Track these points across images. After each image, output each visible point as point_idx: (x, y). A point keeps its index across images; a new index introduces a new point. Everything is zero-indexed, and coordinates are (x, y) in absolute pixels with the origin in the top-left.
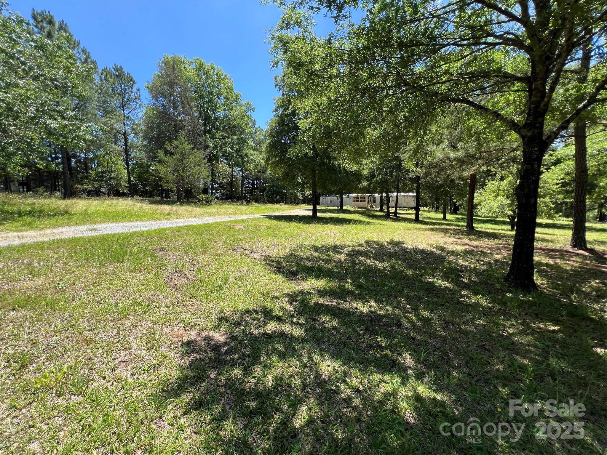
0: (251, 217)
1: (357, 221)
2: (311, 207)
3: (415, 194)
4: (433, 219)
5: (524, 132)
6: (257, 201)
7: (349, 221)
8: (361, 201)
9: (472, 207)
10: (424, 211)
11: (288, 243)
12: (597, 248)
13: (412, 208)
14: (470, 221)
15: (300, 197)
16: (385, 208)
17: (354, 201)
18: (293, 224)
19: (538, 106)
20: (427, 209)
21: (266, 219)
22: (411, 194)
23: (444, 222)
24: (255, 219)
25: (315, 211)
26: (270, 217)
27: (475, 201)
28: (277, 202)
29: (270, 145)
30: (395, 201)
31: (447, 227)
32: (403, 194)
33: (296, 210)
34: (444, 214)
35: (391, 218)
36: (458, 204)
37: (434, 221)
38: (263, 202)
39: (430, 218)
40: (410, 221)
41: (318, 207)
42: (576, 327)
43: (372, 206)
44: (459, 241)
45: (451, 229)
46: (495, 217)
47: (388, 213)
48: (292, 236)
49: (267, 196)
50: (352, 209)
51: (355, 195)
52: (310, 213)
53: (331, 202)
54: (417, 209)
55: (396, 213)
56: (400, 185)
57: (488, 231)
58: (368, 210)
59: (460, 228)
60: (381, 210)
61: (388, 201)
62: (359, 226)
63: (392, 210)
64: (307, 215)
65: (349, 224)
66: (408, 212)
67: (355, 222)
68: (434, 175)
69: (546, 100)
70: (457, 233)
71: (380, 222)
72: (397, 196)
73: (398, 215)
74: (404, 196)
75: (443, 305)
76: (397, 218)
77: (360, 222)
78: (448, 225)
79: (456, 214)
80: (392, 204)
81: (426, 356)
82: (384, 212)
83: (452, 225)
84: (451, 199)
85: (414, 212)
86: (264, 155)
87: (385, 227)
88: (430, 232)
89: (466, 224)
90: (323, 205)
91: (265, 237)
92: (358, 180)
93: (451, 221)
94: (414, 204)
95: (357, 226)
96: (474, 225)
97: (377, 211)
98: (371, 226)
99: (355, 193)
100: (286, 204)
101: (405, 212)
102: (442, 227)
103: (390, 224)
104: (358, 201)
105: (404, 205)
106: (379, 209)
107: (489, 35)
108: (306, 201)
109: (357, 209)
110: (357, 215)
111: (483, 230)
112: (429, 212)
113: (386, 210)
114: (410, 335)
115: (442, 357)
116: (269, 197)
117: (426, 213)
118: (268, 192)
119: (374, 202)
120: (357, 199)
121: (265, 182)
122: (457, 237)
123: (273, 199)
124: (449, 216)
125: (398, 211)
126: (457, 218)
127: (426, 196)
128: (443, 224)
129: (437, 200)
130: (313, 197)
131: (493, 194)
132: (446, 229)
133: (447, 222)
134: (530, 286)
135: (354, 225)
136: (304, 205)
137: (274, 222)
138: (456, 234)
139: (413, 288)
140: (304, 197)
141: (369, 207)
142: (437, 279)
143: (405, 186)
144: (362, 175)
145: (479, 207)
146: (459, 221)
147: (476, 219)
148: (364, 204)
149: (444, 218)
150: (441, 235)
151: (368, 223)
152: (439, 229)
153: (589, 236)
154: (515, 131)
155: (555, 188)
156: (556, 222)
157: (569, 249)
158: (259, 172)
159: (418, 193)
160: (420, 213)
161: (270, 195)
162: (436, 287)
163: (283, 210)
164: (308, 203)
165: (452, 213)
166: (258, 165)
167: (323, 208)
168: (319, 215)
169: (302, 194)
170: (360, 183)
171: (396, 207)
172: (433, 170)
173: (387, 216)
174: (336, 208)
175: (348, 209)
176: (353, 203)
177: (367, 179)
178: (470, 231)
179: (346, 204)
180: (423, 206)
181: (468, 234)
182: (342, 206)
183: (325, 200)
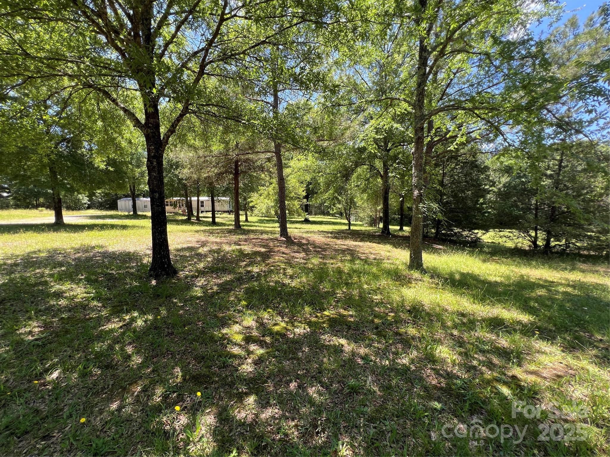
3: (211, 199)
8: (172, 205)
14: (237, 221)
22: (224, 198)
25: (59, 216)
43: (184, 211)
55: (198, 217)
73: (201, 219)
74: (218, 201)
90: (121, 210)
101: (204, 215)
105: (218, 209)
125: (200, 215)
136: (92, 211)
141: (180, 211)
157: (279, 237)
164: (99, 209)
173: (188, 220)
183: (125, 204)
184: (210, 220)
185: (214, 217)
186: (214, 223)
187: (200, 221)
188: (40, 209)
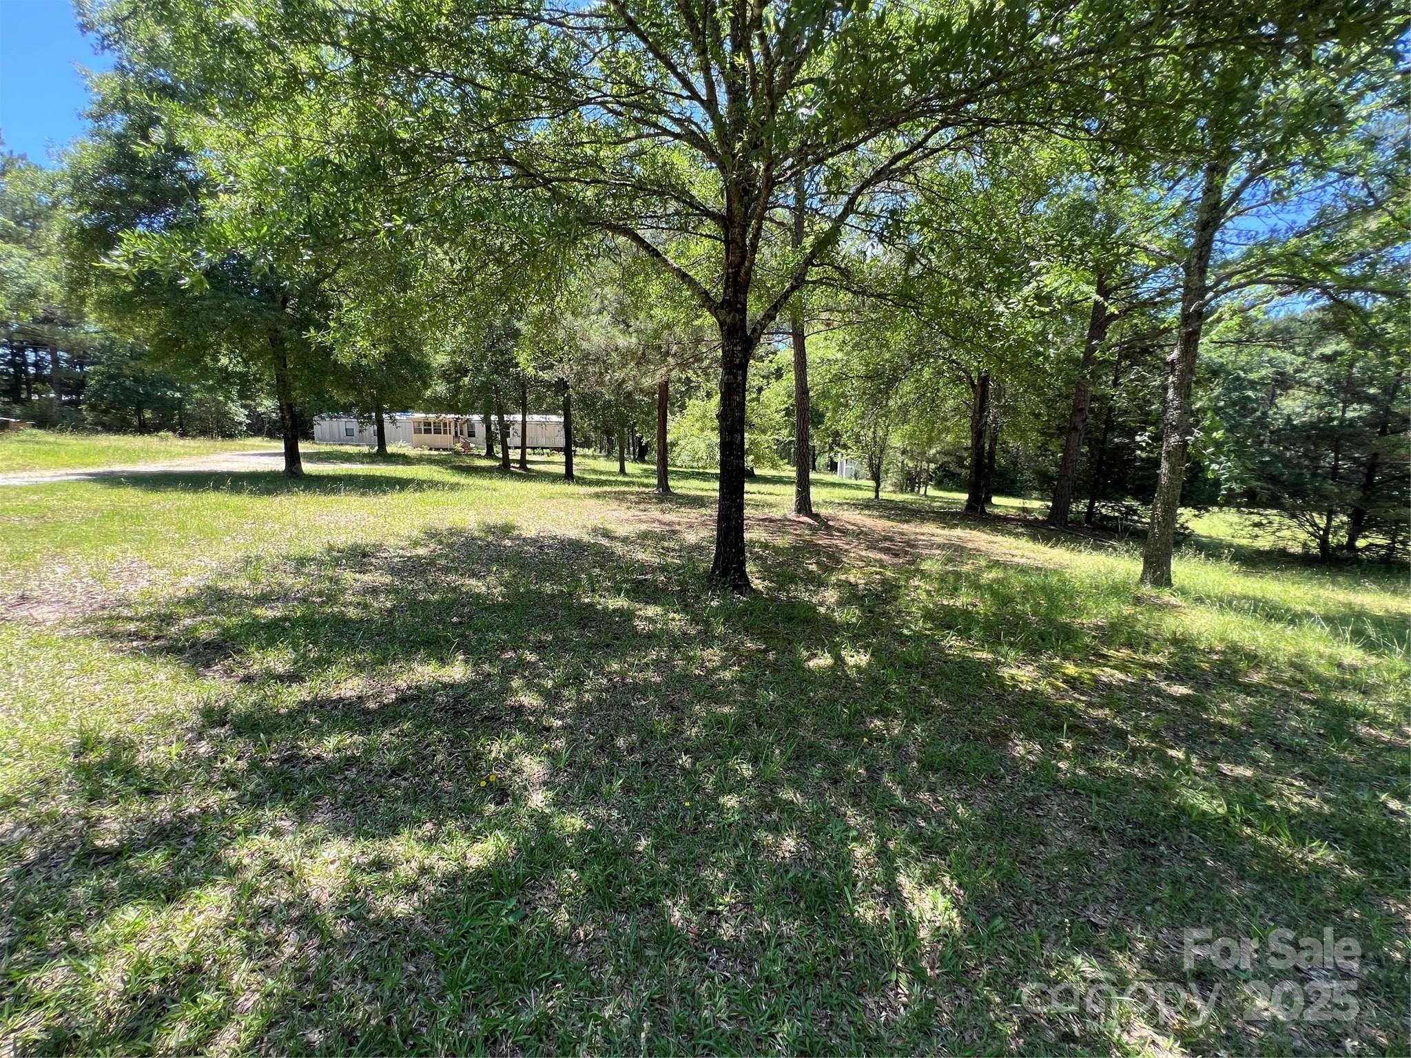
0: (16, 482)
1: (424, 482)
2: (280, 446)
3: (562, 419)
4: (601, 473)
5: (723, 313)
6: (44, 421)
7: (402, 484)
8: (437, 432)
9: (664, 449)
10: (584, 456)
11: (188, 557)
12: (823, 512)
13: (559, 450)
14: (663, 475)
15: (240, 415)
16: (497, 449)
17: (417, 431)
18: (212, 498)
19: (737, 274)
20: (589, 452)
21: (91, 485)
22: (554, 418)
23: (621, 478)
24: (36, 489)
25: (292, 456)
26: (111, 480)
27: (670, 438)
28: (144, 429)
29: (82, 230)
30: (520, 433)
31: (623, 488)
32: (536, 417)
33: (226, 455)
34: (622, 461)
35: (513, 474)
36: (644, 441)
37: (603, 478)
38: (78, 427)
39: (595, 471)
40: (554, 478)
41: (304, 447)
42: (791, 638)
43: (466, 446)
44: (643, 516)
45: (632, 493)
46: (704, 468)
47: (506, 462)
48: (209, 536)
49: (93, 407)
50: (412, 452)
51: (420, 416)
52: (280, 465)
53: (349, 432)
54: (568, 453)
55: (523, 462)
56: (530, 397)
57: (692, 493)
58: (457, 453)
59: (647, 490)
60: (490, 454)
61: (505, 435)
62: (430, 495)
63: (515, 455)
64: (267, 469)
65: (402, 489)
66: (551, 459)
67: (420, 485)
68: (593, 379)
69: (747, 264)
70: (642, 499)
71: (486, 482)
72: (524, 423)
73: (529, 466)
74: (540, 424)
75: (607, 646)
76: (526, 473)
77: (433, 484)
78: (627, 484)
79: (644, 461)
80: (514, 440)
81: (570, 756)
82: (497, 459)
83: (633, 483)
84: (634, 432)
85: (563, 459)
86: (58, 263)
87: (496, 494)
88: (593, 502)
89: (655, 481)
90: (323, 440)
91: (86, 545)
92: (420, 377)
93: (633, 476)
94: (561, 442)
95: (424, 495)
96: (671, 483)
97: (479, 456)
98: (464, 494)
99: (417, 411)
100: (183, 435)
101: (544, 458)
102: (617, 489)
103: (508, 486)
104: (427, 431)
105: (543, 442)
106: (484, 453)
107: (661, 112)
108: (258, 427)
109: (427, 452)
110: (428, 467)
111: (684, 492)
112: (595, 457)
113: (500, 455)
114: (541, 723)
115: (601, 747)
116: (106, 412)
117: (587, 461)
118: (97, 394)
119: (471, 434)
120: (427, 428)
121: (81, 358)
122: (642, 506)
123: (123, 419)
124: (631, 467)
125: (528, 458)
126: (645, 470)
127: (583, 423)
128: (616, 483)
129: (609, 433)
130: (283, 418)
131: (698, 425)
132: (624, 493)
133: (626, 479)
134: (742, 583)
135: (418, 495)
136: (257, 441)
137: (132, 497)
138: (639, 503)
139: (552, 624)
140: (252, 414)
141: (458, 447)
142: (600, 596)
143: (540, 399)
144: (428, 366)
145: (677, 449)
146: (647, 477)
147: (673, 472)
148: (446, 439)
149: (622, 471)
150: (614, 505)
151: (454, 487)
152: (610, 493)
153: (816, 494)
154: (709, 310)
155: (778, 417)
156: (782, 474)
157: (792, 515)
158: (47, 320)
159: (567, 416)
160: (575, 460)
161: (111, 406)
162: (596, 612)
163: (172, 456)
164: (271, 435)
165: (635, 460)
166: (33, 295)
167: (324, 448)
168: (307, 467)
169: (243, 406)
170: (426, 386)
171: (523, 448)
172: (590, 369)
173: (504, 469)
174: (365, 449)
175: (401, 451)
176: (415, 437)
177: (445, 376)
178: (665, 494)
179: (396, 440)
180: (582, 446)
181: (661, 501)
182: (382, 442)
183: (331, 427)
184: (561, 469)
185: (569, 464)
186: (569, 476)
187: (527, 470)
188: (162, 433)
